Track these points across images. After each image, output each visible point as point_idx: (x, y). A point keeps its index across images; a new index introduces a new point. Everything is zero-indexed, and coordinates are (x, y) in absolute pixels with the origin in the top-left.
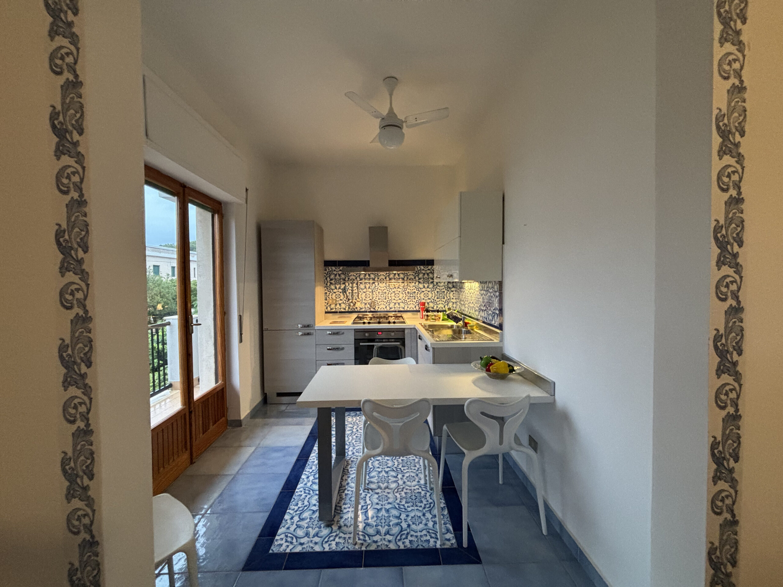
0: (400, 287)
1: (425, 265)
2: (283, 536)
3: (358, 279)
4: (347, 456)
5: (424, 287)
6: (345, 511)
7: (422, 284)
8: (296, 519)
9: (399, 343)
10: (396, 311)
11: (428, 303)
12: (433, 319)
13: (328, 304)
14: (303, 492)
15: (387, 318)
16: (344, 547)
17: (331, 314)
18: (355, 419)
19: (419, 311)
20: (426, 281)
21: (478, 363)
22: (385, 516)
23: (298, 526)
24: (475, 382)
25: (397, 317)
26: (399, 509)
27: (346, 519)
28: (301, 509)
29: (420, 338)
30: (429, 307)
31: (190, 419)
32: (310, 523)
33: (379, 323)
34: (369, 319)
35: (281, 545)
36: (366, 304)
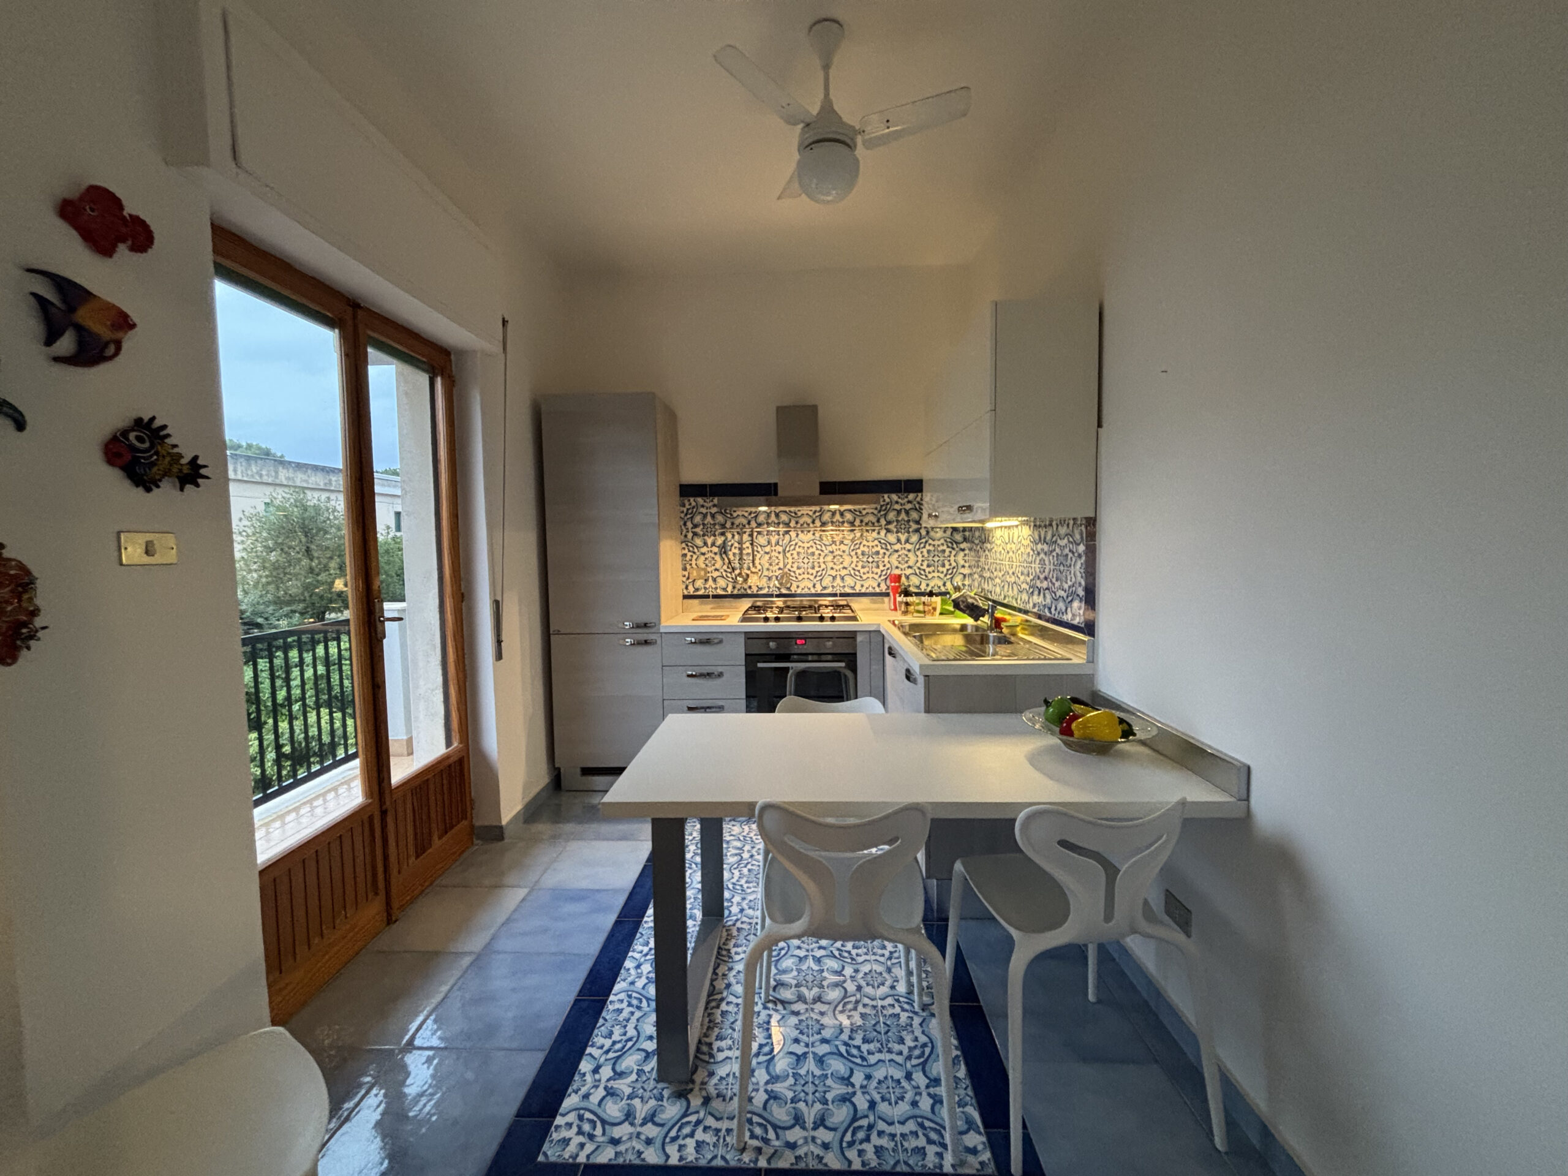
0: (846, 542)
1: (900, 491)
2: (572, 1117)
3: (753, 524)
4: (728, 917)
5: (899, 540)
6: (720, 1056)
7: (895, 535)
8: (606, 1072)
9: (843, 664)
10: (835, 595)
11: (907, 577)
12: (919, 612)
13: (688, 578)
14: (625, 1003)
15: (817, 610)
16: (715, 1157)
17: (696, 601)
18: (746, 828)
19: (887, 595)
20: (903, 526)
21: (1039, 715)
22: (814, 1076)
23: (611, 1093)
24: (1034, 760)
25: (837, 607)
26: (847, 1057)
27: (722, 1078)
28: (618, 1046)
29: (890, 654)
30: (909, 586)
31: (384, 827)
32: (638, 1085)
33: (799, 619)
34: (776, 611)
35: (566, 1142)
36: (770, 579)
